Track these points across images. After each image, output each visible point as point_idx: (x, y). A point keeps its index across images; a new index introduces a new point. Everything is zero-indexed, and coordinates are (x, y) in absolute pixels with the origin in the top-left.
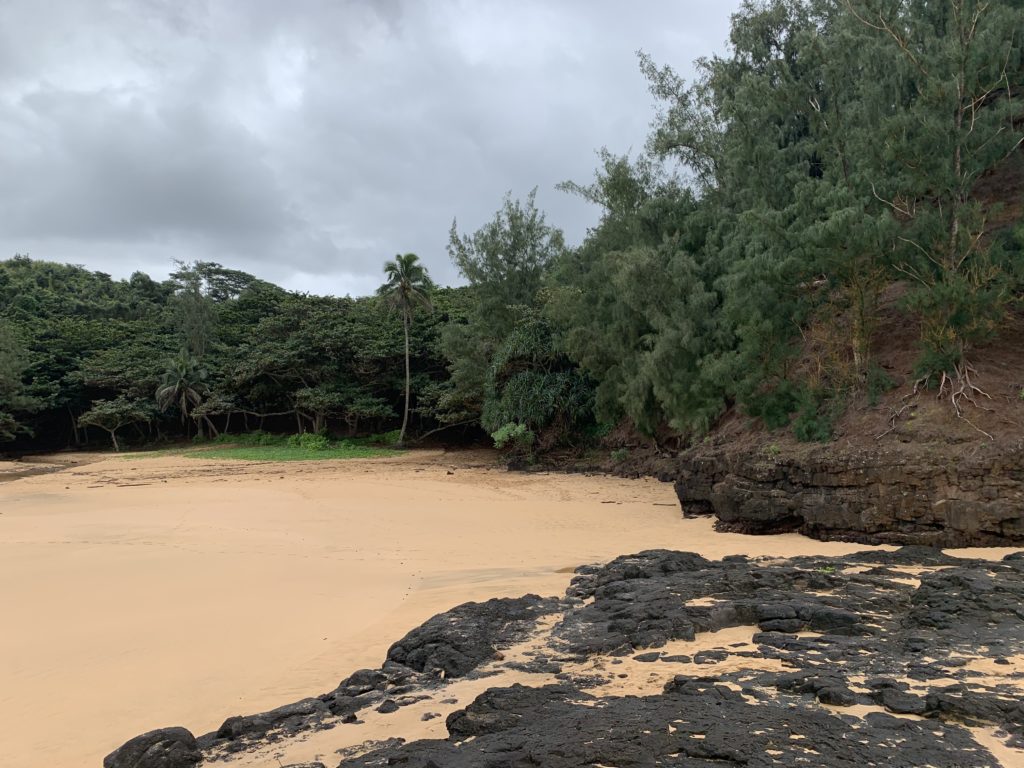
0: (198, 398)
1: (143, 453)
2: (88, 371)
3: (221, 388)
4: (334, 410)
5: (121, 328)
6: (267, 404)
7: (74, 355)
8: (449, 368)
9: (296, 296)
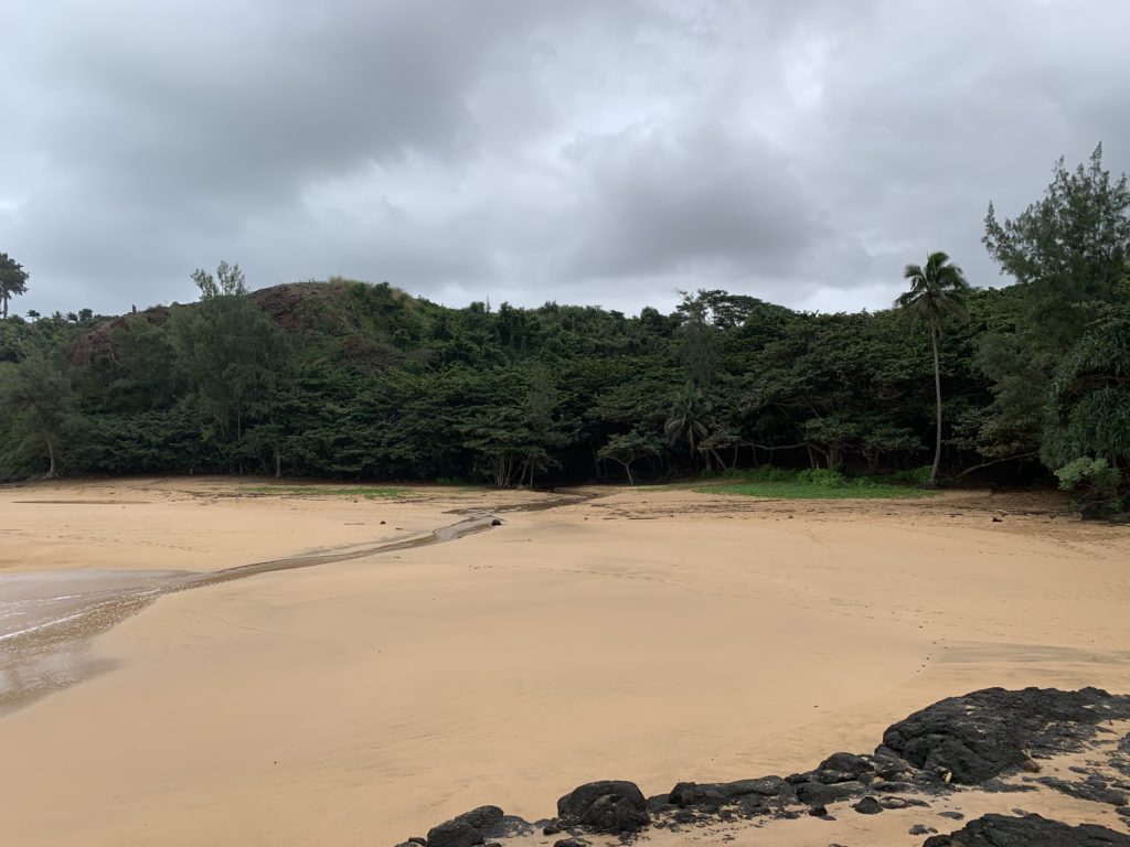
0: (705, 432)
1: (654, 487)
2: (606, 407)
3: (727, 420)
4: (850, 442)
5: (632, 364)
6: (775, 437)
7: (592, 393)
8: (994, 389)
9: (804, 316)
